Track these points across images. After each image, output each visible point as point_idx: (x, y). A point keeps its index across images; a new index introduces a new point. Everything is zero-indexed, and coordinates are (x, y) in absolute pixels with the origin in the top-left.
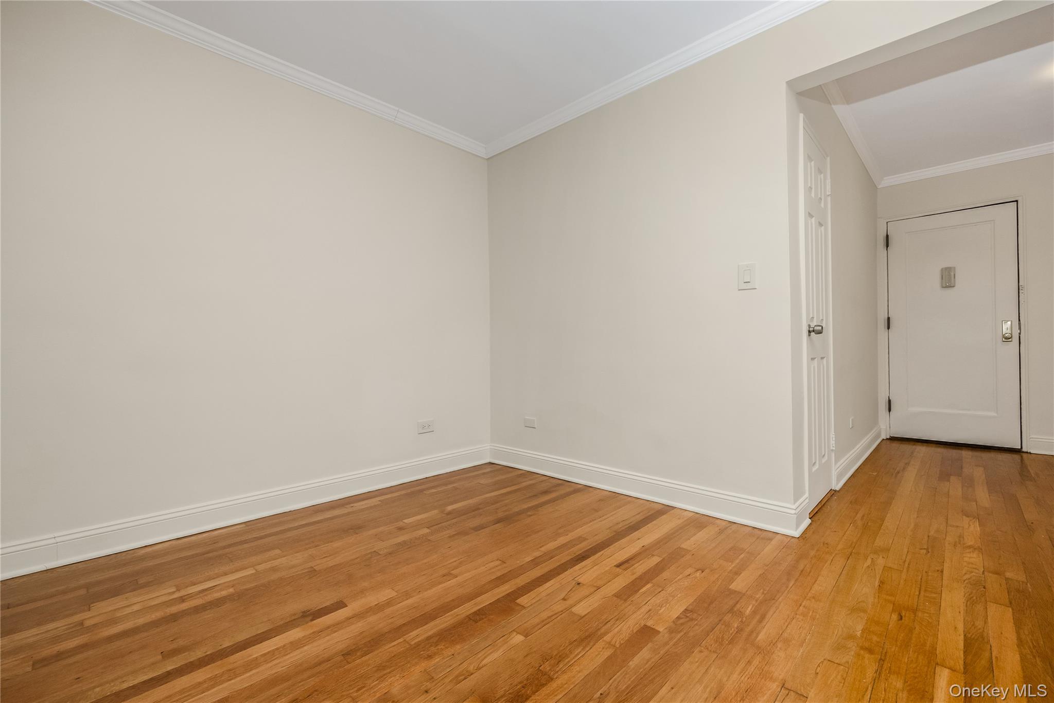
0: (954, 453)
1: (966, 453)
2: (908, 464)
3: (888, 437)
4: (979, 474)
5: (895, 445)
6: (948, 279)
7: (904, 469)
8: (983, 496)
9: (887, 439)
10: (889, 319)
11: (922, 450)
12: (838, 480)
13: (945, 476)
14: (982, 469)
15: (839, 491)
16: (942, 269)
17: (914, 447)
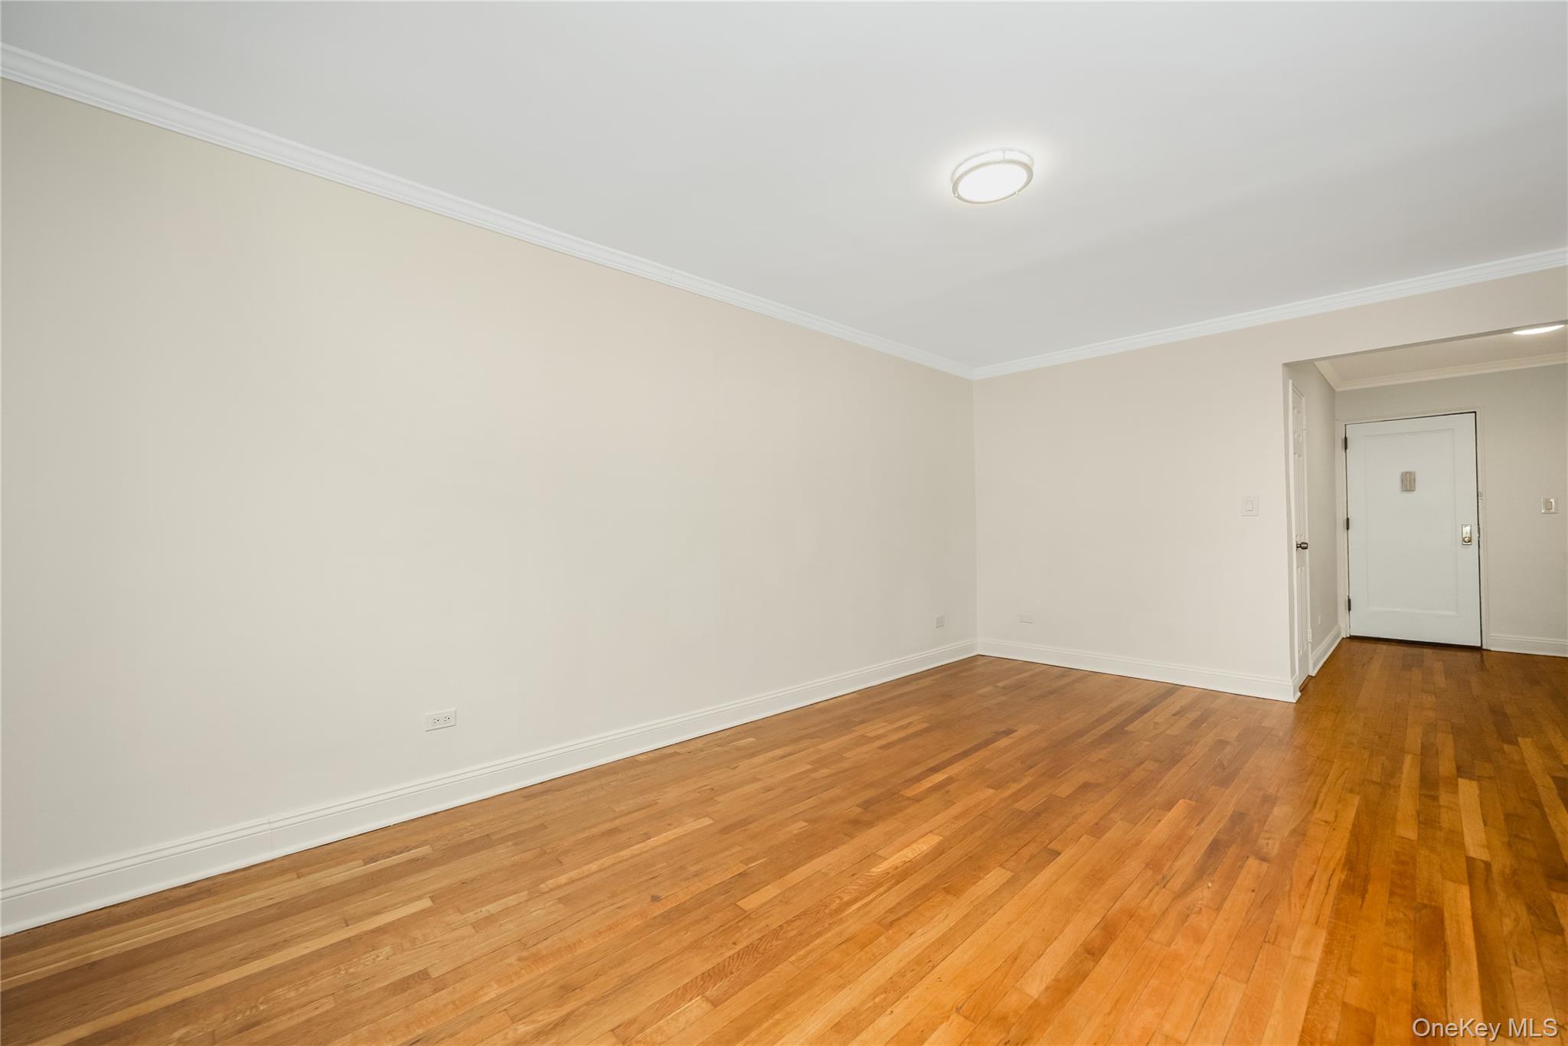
0: (1416, 651)
1: (1427, 651)
2: (1371, 658)
3: (1348, 636)
4: (1438, 666)
5: (1356, 644)
6: (1408, 482)
7: (1369, 662)
8: (1441, 681)
9: (1347, 638)
10: (1348, 519)
11: (1384, 647)
12: (1315, 665)
13: (1407, 667)
14: (1441, 663)
15: (1315, 677)
16: (1402, 474)
17: (1376, 645)
